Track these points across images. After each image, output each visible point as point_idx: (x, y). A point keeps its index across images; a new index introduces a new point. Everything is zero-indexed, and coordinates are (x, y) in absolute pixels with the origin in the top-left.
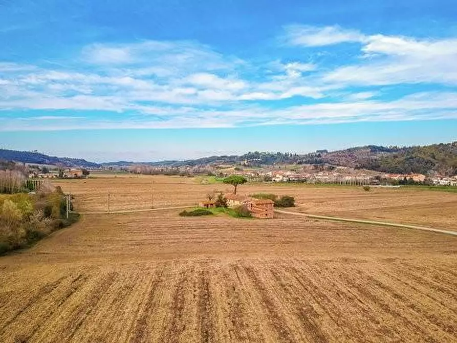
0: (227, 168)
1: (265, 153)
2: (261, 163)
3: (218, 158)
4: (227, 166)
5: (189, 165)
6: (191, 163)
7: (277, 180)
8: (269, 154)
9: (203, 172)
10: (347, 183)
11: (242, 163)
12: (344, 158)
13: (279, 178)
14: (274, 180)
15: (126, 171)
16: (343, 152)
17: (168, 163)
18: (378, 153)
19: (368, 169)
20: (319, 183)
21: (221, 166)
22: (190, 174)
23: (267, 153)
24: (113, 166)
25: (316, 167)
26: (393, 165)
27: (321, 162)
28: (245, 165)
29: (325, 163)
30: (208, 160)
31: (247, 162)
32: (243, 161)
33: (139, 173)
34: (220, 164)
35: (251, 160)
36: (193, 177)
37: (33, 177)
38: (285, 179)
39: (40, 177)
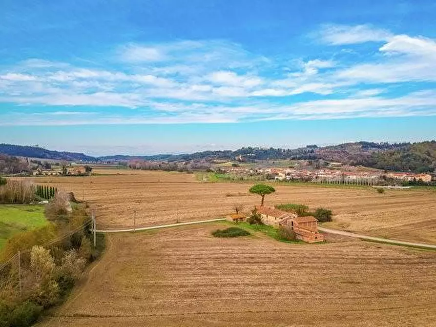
0: (222, 163)
1: (258, 148)
2: (255, 158)
3: (213, 153)
4: (223, 161)
5: (184, 159)
6: (186, 158)
7: (280, 178)
8: (262, 150)
9: (201, 167)
10: (354, 183)
11: (237, 158)
12: (337, 154)
13: (281, 176)
14: (277, 179)
15: (123, 166)
16: (336, 147)
17: (163, 157)
18: (369, 149)
19: (365, 166)
20: (324, 182)
21: (215, 161)
22: (189, 170)
23: (260, 149)
24: (111, 160)
25: (310, 164)
26: (391, 163)
27: (314, 158)
28: (239, 160)
29: (319, 159)
30: (203, 155)
31: (242, 157)
32: (237, 156)
33: (138, 169)
34: (214, 159)
35: (245, 155)
36: (192, 173)
37: (37, 174)
38: (288, 178)
39: (44, 174)
